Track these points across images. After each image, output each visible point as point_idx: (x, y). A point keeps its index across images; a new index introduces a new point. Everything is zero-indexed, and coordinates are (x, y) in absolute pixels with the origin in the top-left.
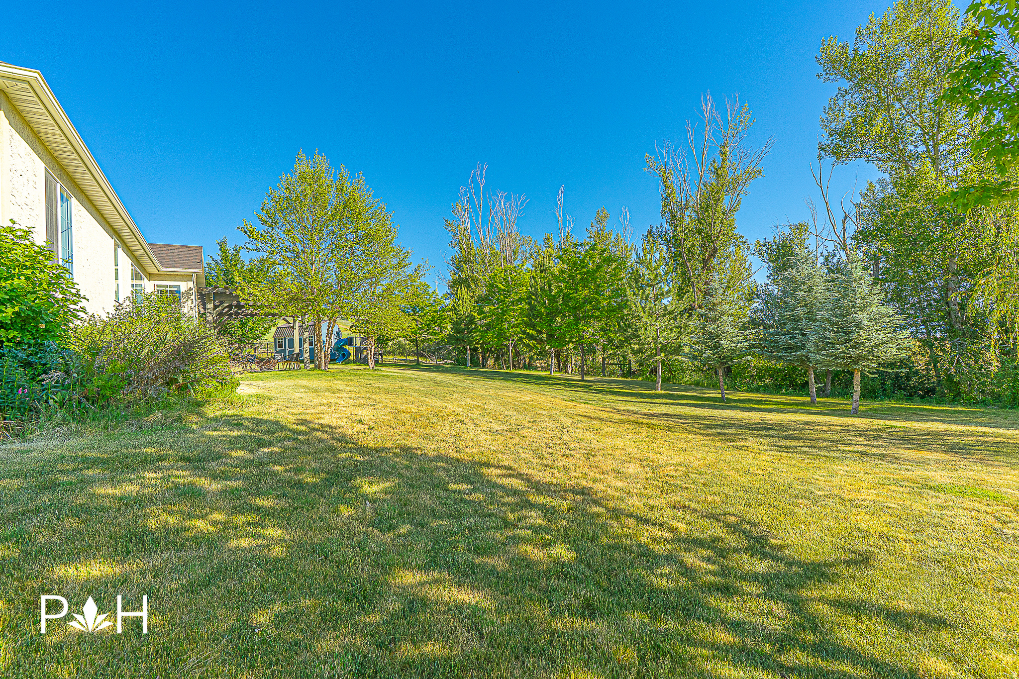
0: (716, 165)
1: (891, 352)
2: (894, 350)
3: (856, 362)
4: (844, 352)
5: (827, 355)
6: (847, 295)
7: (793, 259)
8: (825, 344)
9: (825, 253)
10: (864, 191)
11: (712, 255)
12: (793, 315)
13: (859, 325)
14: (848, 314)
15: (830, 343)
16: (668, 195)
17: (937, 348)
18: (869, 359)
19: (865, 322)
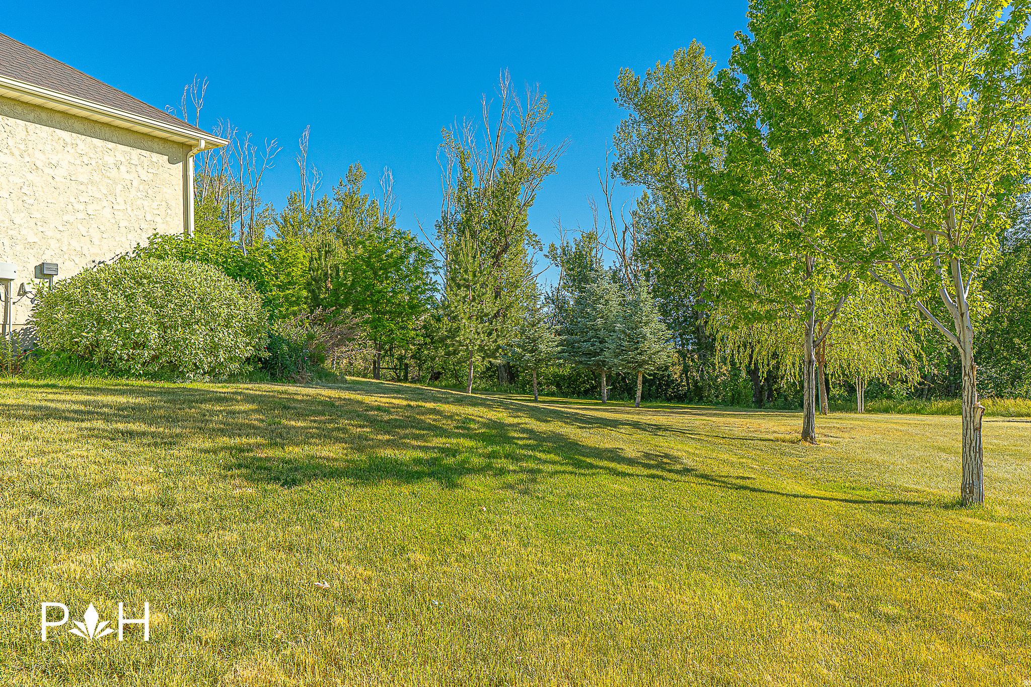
0: (513, 153)
1: (662, 359)
2: (665, 357)
3: (640, 366)
4: (633, 358)
5: (622, 360)
6: (637, 313)
7: (593, 274)
8: (621, 351)
9: (614, 268)
10: (640, 200)
11: (503, 251)
12: (593, 325)
13: (644, 337)
14: (637, 328)
15: (624, 350)
16: (465, 179)
17: (689, 358)
18: (649, 364)
19: (648, 335)
